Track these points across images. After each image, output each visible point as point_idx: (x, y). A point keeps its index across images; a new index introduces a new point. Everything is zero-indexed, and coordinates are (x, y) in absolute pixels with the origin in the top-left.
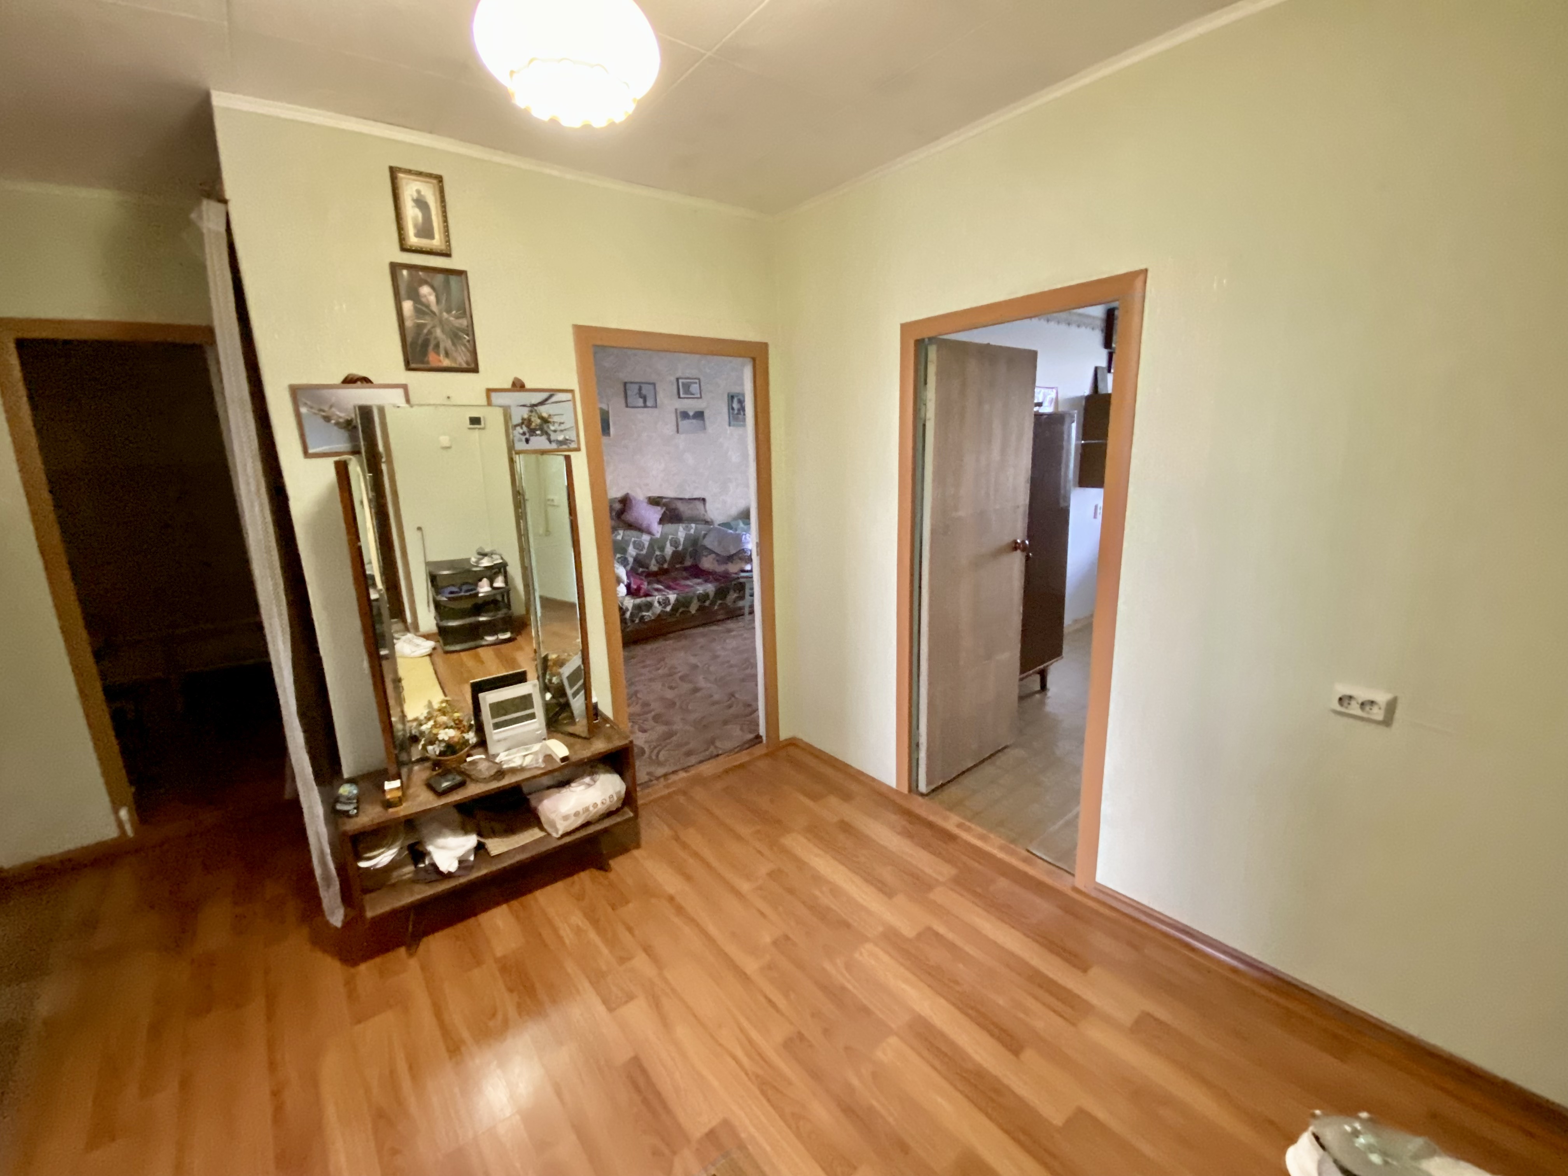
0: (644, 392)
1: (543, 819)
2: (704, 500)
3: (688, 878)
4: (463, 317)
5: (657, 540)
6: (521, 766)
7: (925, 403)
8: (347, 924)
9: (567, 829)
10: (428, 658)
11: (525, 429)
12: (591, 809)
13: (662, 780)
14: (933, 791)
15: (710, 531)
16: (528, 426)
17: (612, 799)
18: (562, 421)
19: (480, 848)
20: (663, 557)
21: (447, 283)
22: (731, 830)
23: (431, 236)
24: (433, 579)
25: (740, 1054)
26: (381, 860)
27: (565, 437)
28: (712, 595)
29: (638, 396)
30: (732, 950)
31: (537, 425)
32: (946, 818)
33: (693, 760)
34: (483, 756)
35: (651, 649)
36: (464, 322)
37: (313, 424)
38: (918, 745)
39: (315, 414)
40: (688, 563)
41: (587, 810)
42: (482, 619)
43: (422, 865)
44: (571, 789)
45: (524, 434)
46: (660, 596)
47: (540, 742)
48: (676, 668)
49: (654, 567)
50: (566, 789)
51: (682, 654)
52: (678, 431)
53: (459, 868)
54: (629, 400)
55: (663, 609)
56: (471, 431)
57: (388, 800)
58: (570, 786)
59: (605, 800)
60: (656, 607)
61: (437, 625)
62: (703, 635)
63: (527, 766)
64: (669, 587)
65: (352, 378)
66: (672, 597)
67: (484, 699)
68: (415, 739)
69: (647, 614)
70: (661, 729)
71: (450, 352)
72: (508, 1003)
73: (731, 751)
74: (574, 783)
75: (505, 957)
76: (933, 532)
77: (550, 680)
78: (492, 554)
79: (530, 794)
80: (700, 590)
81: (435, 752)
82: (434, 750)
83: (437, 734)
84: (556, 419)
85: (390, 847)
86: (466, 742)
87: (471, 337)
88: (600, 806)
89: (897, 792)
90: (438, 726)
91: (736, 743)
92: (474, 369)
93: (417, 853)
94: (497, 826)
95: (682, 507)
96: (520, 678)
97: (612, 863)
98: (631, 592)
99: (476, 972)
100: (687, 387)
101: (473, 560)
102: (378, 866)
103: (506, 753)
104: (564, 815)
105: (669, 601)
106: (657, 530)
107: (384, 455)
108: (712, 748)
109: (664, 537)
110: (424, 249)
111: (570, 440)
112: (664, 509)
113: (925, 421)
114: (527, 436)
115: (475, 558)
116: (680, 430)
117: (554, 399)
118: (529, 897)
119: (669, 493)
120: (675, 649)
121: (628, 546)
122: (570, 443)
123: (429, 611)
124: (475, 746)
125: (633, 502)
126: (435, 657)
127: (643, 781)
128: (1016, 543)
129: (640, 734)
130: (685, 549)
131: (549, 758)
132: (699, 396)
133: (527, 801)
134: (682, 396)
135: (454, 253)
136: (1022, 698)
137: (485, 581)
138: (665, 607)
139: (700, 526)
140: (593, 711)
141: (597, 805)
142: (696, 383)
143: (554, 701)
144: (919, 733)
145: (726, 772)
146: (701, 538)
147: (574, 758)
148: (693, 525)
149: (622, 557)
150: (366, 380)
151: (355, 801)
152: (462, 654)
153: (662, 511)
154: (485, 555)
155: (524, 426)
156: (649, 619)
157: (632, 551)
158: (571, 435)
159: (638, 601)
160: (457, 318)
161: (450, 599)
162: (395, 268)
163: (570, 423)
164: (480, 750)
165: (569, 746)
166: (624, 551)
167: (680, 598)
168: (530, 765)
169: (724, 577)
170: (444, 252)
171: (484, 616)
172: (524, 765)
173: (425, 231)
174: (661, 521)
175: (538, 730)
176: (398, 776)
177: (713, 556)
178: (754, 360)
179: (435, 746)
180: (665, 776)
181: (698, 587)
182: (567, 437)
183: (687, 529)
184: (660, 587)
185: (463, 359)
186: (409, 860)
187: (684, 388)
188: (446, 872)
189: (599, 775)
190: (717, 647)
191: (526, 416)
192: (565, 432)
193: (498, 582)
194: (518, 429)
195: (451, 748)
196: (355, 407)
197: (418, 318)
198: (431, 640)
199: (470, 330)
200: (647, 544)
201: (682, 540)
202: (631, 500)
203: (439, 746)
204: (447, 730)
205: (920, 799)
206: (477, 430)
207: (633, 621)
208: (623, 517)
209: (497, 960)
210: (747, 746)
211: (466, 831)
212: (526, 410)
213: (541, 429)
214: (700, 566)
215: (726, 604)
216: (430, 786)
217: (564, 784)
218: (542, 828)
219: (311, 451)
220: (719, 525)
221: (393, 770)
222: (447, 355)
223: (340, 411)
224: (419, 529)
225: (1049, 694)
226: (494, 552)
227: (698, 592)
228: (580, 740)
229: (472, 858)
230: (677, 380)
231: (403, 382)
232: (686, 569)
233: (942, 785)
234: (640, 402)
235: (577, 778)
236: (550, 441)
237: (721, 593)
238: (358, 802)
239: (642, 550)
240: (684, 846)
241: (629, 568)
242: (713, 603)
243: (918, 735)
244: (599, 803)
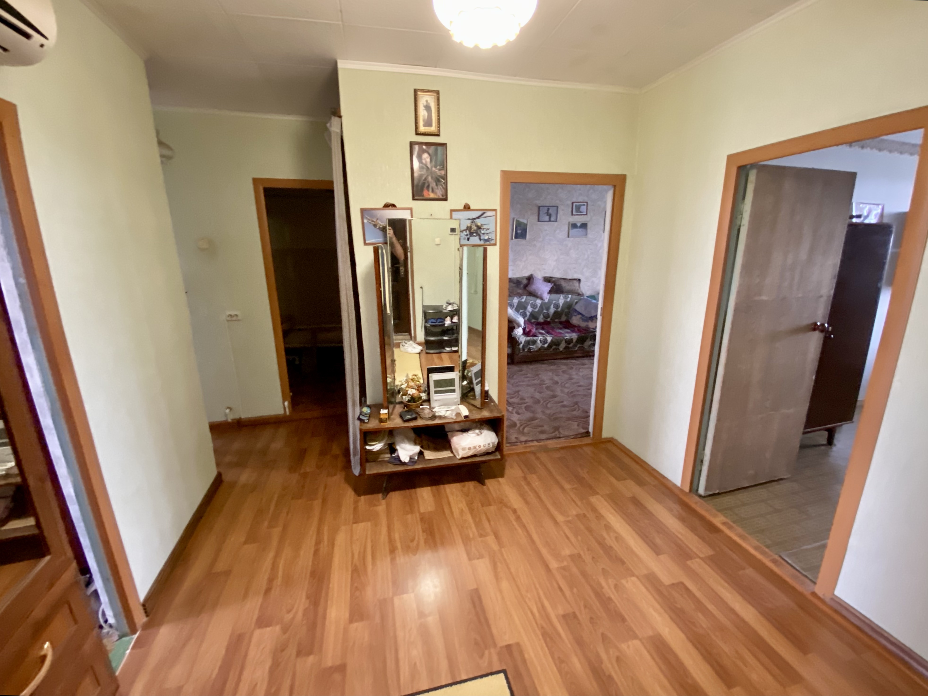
0: (551, 211)
1: (453, 447)
2: (579, 280)
3: (527, 502)
4: (442, 170)
5: (545, 303)
6: (444, 415)
7: (742, 213)
8: (360, 475)
9: (463, 455)
10: (418, 355)
11: (468, 232)
12: (477, 448)
13: (523, 443)
14: (710, 495)
15: (580, 300)
16: (470, 231)
17: (489, 445)
18: (488, 228)
19: (421, 454)
20: (548, 314)
21: (436, 150)
22: (557, 482)
23: (430, 125)
24: (425, 314)
25: (535, 610)
26: (376, 447)
27: (489, 237)
28: (574, 340)
29: (546, 214)
30: (544, 551)
31: (474, 230)
32: (715, 516)
33: (543, 436)
34: (428, 407)
35: (532, 368)
36: (443, 172)
37: (370, 228)
38: (702, 461)
39: (370, 223)
40: (564, 318)
41: (475, 447)
42: (445, 338)
43: (394, 455)
44: (468, 434)
45: (467, 235)
46: (542, 337)
47: (456, 405)
48: (544, 381)
49: (541, 319)
50: (466, 433)
51: (550, 374)
52: (568, 237)
53: (410, 461)
54: (540, 218)
55: (543, 345)
56: (451, 236)
57: (381, 418)
58: (468, 433)
59: (486, 445)
60: (539, 344)
61: (425, 338)
62: (566, 364)
63: (447, 416)
64: (548, 333)
65: (388, 205)
66: (549, 339)
67: (431, 377)
68: (399, 392)
69: (533, 347)
70: (529, 415)
71: (434, 190)
72: (421, 536)
73: (567, 437)
74: (471, 431)
75: (424, 513)
76: (736, 310)
77: (467, 374)
78: (453, 304)
79: (448, 432)
80: (568, 336)
81: (406, 400)
82: (406, 398)
83: (407, 391)
84: (485, 227)
85: (380, 442)
86: (420, 398)
87: (445, 180)
88: (482, 447)
89: (681, 490)
90: (409, 387)
91: (571, 433)
92: (445, 198)
93: (392, 449)
94: (431, 445)
95: (564, 284)
96: (450, 369)
97: (487, 481)
98: (526, 333)
99: (409, 516)
100: (578, 209)
101: (444, 306)
102: (374, 450)
103: (439, 407)
104: (463, 447)
105: (547, 341)
106: (547, 297)
107: (409, 248)
108: (557, 433)
109: (550, 301)
110: (427, 133)
111: (491, 239)
112: (553, 284)
113: (740, 226)
114: (468, 236)
115: (445, 305)
116: (570, 235)
117: (485, 215)
118: (442, 486)
119: (557, 274)
120: (546, 370)
121: (528, 305)
122: (491, 241)
123: (422, 331)
124: (425, 401)
125: (534, 279)
126: (421, 354)
127: (513, 441)
128: (816, 324)
129: (515, 415)
130: (562, 310)
131: (458, 414)
132: (585, 213)
133: (447, 436)
134: (574, 213)
135: (441, 134)
136: (803, 447)
137: (448, 319)
138: (544, 344)
139: (574, 297)
140: (485, 394)
141: (481, 446)
142: (584, 205)
143: (468, 385)
144: (704, 453)
145: (562, 448)
146: (574, 303)
147: (472, 417)
148: (570, 296)
149: (523, 312)
150: (394, 206)
151: (368, 416)
152: (434, 355)
153: (551, 286)
154: (450, 304)
155: (467, 231)
156: (533, 350)
157: (529, 309)
158: (492, 236)
159: (528, 338)
160: (440, 170)
161: (431, 325)
162: (412, 144)
163: (492, 229)
164: (427, 403)
165: (470, 411)
166: (525, 308)
167: (554, 340)
168: (448, 416)
169: (585, 330)
170: (436, 134)
171: (446, 337)
172: (446, 415)
173: (428, 123)
174: (550, 292)
175: (456, 399)
176: (387, 408)
177: (580, 316)
178: (615, 187)
179: (406, 397)
180: (526, 442)
181: (567, 335)
182: (490, 237)
183: (566, 298)
184: (544, 332)
185: (440, 193)
186: (388, 451)
187: (576, 209)
188: (403, 462)
189: (484, 430)
190: (573, 372)
191: (469, 225)
192: (489, 234)
193: (455, 319)
194: (465, 233)
195: (413, 399)
196: (386, 219)
197: (421, 172)
198: (421, 346)
199: (445, 177)
200: (539, 305)
201: (561, 305)
202: (533, 279)
203: (408, 397)
204: (412, 390)
205: (697, 498)
206: (454, 235)
207: (523, 350)
208: (527, 288)
209: (421, 514)
210: (579, 436)
211: (415, 444)
212: (470, 221)
213: (476, 233)
214: (571, 322)
215: (584, 347)
216: (401, 416)
217: (465, 430)
218: (452, 452)
219: (367, 242)
220: (587, 297)
221: (385, 405)
222: (433, 191)
223: (382, 222)
224: (421, 287)
225: (834, 449)
226: (454, 303)
227: (566, 338)
228: (475, 409)
229: (416, 458)
230: (573, 203)
231: (410, 206)
232: (561, 323)
233: (718, 494)
234: (547, 218)
235: (472, 429)
236: (480, 240)
237: (581, 340)
238: (369, 417)
239: (535, 309)
240: (529, 484)
241: (526, 318)
242: (575, 346)
243: (703, 454)
244: (482, 445)
